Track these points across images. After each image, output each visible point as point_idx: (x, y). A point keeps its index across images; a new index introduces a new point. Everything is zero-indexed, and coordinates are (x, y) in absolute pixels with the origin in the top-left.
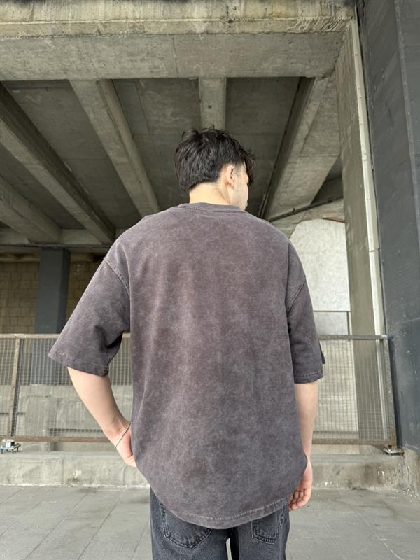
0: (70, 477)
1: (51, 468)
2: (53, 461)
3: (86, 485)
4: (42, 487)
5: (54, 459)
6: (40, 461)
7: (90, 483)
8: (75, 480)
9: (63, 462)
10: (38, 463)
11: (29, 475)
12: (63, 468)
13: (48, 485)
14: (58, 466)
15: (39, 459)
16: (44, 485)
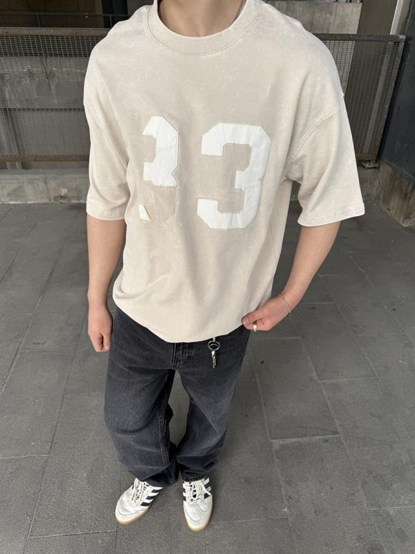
0: (57, 194)
1: (34, 188)
2: (35, 181)
3: (74, 201)
4: (30, 204)
5: (36, 179)
6: (21, 181)
7: (79, 200)
8: (62, 197)
9: (45, 182)
10: (19, 183)
11: (14, 193)
12: (47, 187)
13: (37, 202)
14: (41, 185)
15: (19, 180)
16: (32, 202)
